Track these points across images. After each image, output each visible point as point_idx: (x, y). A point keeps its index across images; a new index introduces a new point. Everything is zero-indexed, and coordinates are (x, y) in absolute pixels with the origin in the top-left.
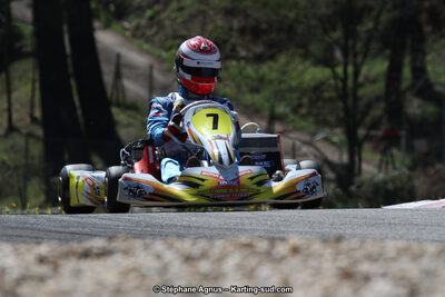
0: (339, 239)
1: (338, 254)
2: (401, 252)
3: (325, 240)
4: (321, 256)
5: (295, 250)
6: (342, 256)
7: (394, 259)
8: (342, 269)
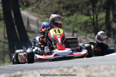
0: (87, 66)
1: (87, 71)
2: (105, 69)
3: (83, 67)
4: (82, 72)
5: (74, 71)
6: (88, 72)
7: (103, 71)
8: (87, 75)
